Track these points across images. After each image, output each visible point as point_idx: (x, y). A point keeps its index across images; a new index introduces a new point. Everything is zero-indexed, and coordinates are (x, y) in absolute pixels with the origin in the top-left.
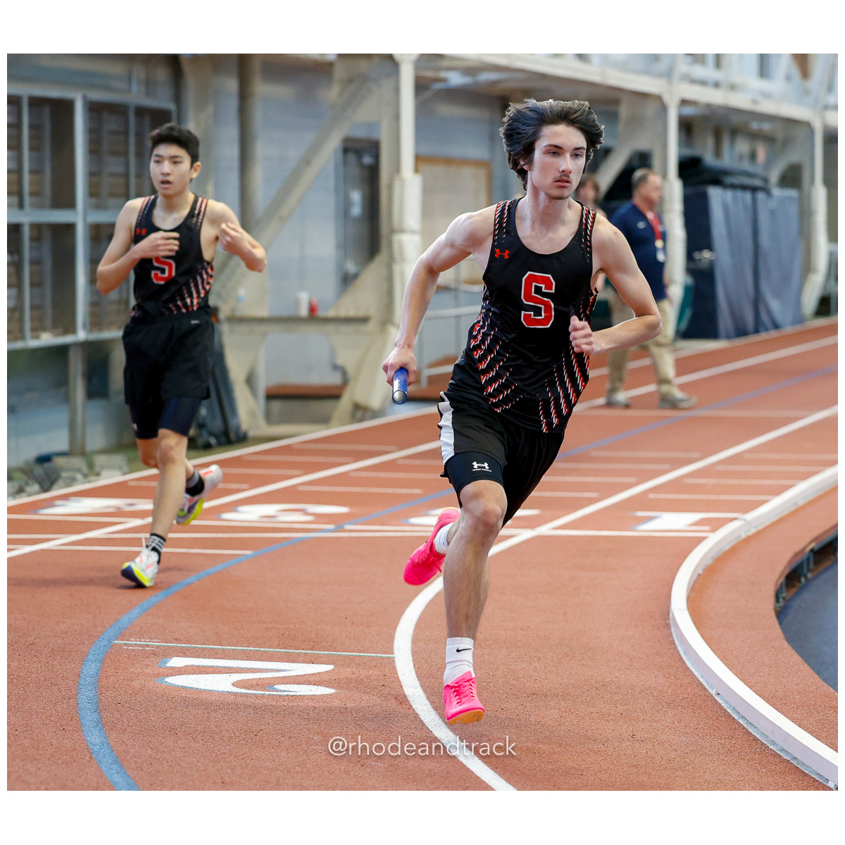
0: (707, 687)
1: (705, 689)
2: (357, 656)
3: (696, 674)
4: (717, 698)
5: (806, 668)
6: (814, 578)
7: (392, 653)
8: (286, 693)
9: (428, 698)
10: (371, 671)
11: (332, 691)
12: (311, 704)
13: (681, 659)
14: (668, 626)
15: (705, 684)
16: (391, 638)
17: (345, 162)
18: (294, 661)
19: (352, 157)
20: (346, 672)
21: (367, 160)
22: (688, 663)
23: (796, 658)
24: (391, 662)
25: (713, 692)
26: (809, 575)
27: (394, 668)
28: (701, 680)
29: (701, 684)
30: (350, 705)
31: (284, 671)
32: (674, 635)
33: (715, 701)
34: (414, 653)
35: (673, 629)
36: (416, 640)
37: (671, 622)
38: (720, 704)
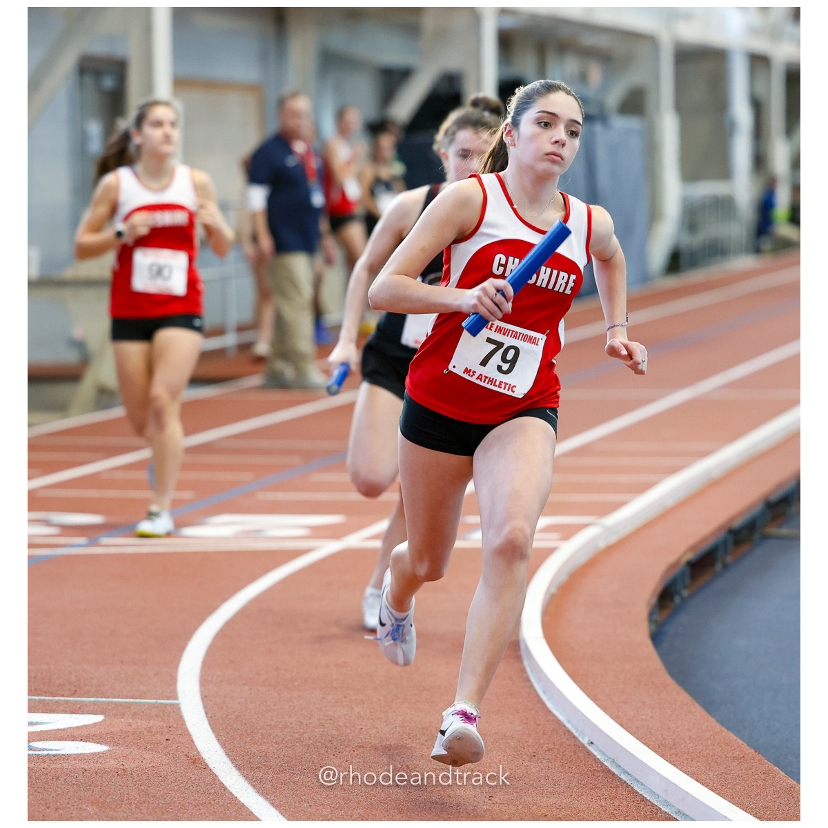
0: (576, 735)
1: (574, 737)
2: (132, 703)
3: (561, 718)
4: (590, 748)
5: (698, 710)
6: (691, 596)
7: (176, 698)
8: (45, 753)
9: (227, 754)
10: (151, 723)
11: (104, 748)
12: (79, 765)
13: (540, 700)
14: (519, 659)
15: (574, 731)
16: (173, 680)
17: (81, 85)
18: (51, 711)
19: (89, 80)
20: (121, 724)
21: (109, 83)
22: (550, 705)
23: (684, 697)
24: (177, 709)
25: (585, 741)
26: (685, 593)
27: (181, 717)
28: (569, 726)
29: (569, 731)
30: (129, 765)
31: (41, 723)
32: (528, 670)
33: (589, 753)
34: (204, 698)
35: (526, 663)
36: (204, 681)
37: (523, 653)
38: (594, 756)
